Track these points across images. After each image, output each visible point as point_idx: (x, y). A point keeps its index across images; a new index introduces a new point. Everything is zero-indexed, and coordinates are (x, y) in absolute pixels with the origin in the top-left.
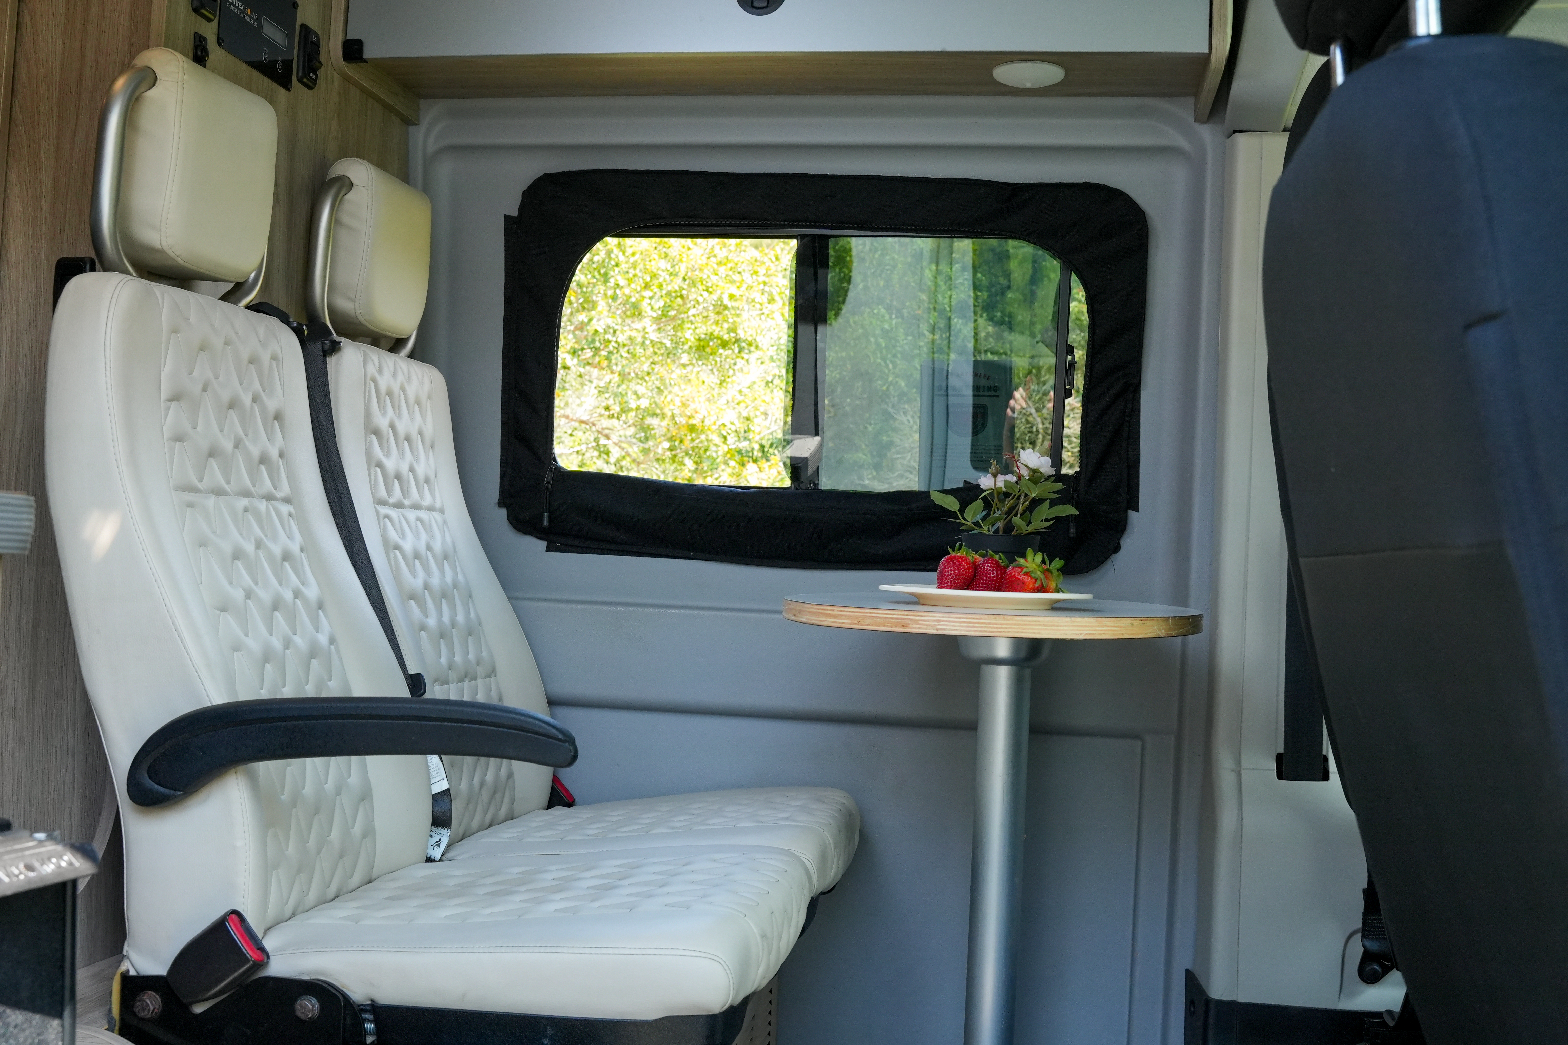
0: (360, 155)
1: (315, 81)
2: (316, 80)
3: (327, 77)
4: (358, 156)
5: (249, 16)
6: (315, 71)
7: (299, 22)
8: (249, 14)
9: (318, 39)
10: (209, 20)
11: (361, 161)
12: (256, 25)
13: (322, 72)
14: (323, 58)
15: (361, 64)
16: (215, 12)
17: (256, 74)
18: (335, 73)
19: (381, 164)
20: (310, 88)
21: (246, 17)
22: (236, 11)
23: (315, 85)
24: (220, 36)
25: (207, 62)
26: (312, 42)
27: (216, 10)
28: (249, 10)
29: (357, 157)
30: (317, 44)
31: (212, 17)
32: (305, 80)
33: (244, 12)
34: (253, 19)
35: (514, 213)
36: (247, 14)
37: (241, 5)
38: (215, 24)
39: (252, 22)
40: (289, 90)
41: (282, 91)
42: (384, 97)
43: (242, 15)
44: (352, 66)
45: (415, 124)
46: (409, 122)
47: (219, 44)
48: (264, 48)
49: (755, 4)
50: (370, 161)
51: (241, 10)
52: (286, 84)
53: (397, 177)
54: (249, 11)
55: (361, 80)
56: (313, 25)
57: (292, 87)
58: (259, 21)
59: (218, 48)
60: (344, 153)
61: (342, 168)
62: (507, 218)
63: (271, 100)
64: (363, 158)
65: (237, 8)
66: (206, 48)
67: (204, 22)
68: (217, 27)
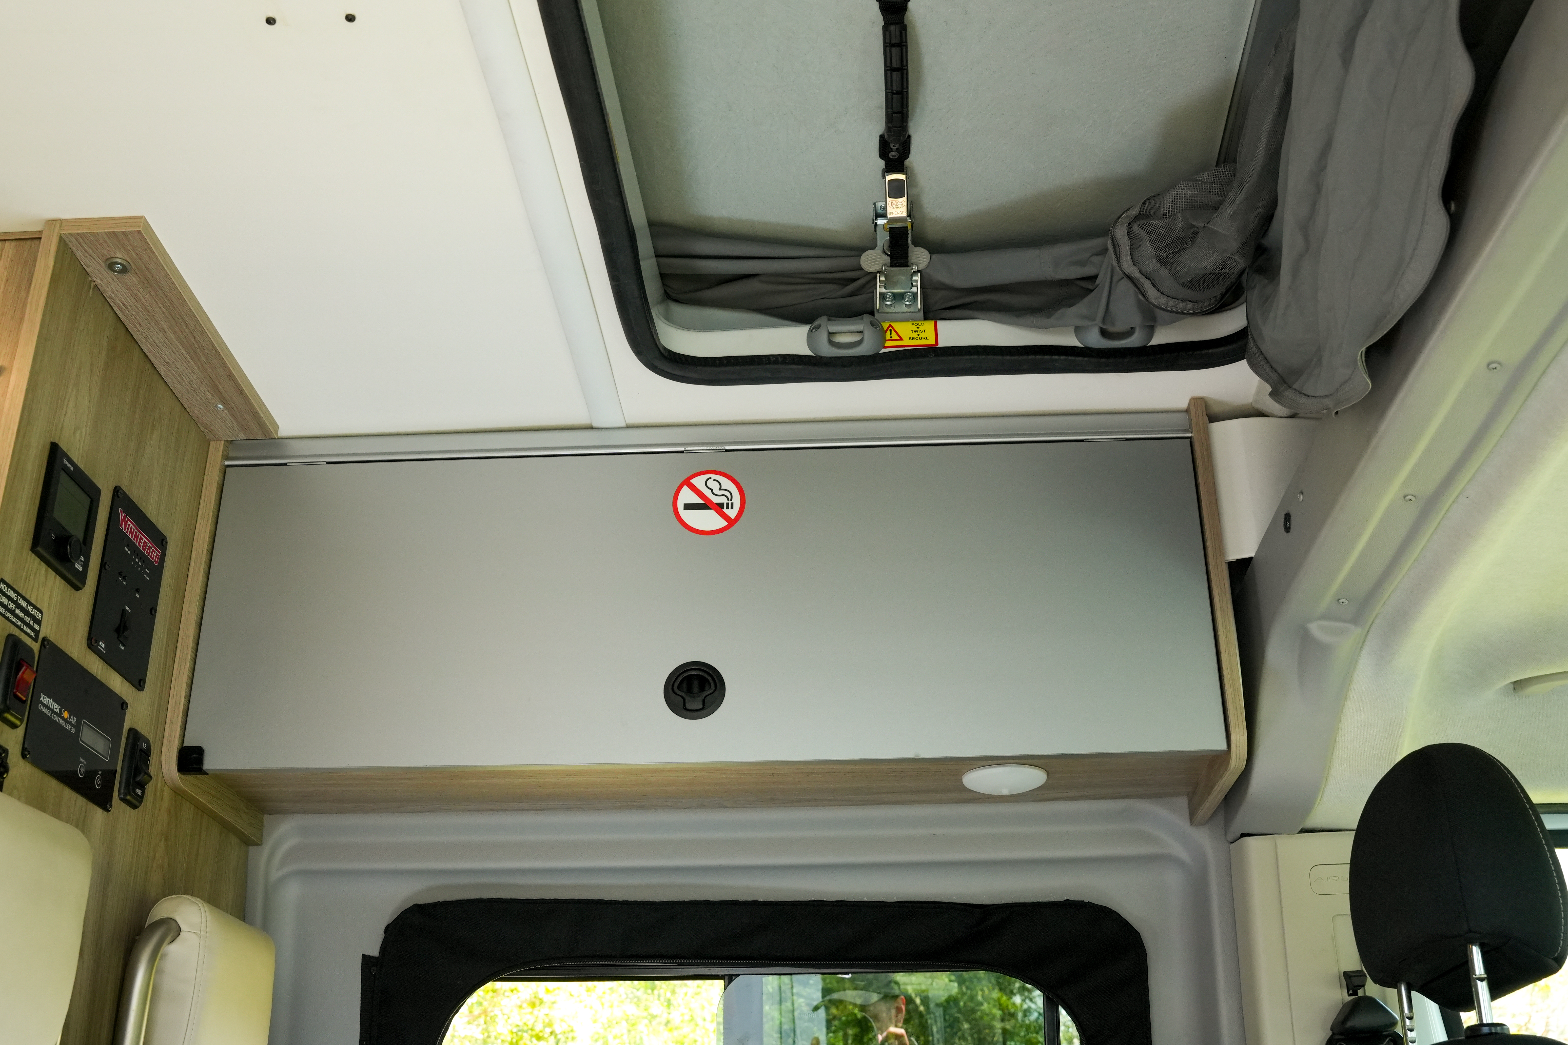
0: (189, 890)
1: (140, 799)
2: (142, 797)
3: (155, 791)
4: (188, 892)
5: (65, 720)
6: (142, 786)
7: (127, 726)
8: (66, 717)
9: (149, 747)
10: (14, 726)
11: (193, 899)
12: (73, 731)
13: (150, 788)
14: (152, 770)
15: (199, 776)
16: (23, 716)
17: (68, 794)
18: (166, 787)
19: (213, 900)
20: (134, 807)
21: (61, 722)
22: (49, 714)
23: (141, 802)
24: (26, 746)
25: (5, 780)
26: (141, 750)
27: (25, 714)
28: (66, 712)
29: (185, 893)
30: (147, 753)
31: (17, 722)
32: (128, 797)
33: (60, 715)
34: (70, 723)
35: (374, 952)
36: (63, 718)
37: (56, 707)
38: (21, 731)
39: (68, 727)
40: (108, 811)
41: (99, 812)
42: (223, 814)
43: (57, 719)
44: (190, 778)
45: (257, 844)
46: (249, 842)
47: (24, 756)
48: (82, 760)
49: (689, 706)
50: (202, 898)
51: (56, 713)
52: (104, 802)
53: (231, 914)
54: (66, 715)
55: (197, 795)
56: (143, 729)
57: (111, 807)
58: (78, 727)
59: (21, 762)
60: (170, 889)
61: (164, 909)
62: (365, 958)
63: (82, 825)
64: (192, 895)
65: (52, 710)
66: (7, 763)
67: (6, 728)
68: (23, 735)
